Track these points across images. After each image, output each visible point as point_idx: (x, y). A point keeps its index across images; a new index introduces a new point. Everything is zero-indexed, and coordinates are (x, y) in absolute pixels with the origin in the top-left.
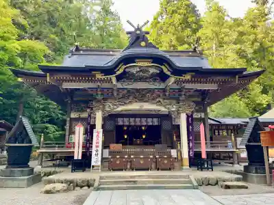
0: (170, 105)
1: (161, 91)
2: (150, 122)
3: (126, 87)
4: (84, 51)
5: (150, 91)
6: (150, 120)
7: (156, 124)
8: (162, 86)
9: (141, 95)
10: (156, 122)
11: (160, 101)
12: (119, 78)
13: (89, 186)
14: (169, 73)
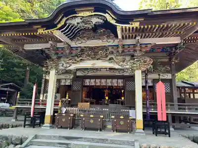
0: (124, 61)
1: (115, 47)
2: (115, 83)
3: (79, 45)
7: (121, 85)
11: (112, 59)
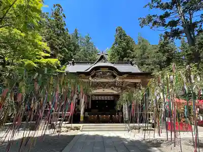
1: (113, 83)
2: (108, 98)
3: (96, 81)
4: (76, 63)
5: (107, 83)
6: (109, 97)
7: (112, 99)
8: (113, 80)
9: (104, 85)
10: (112, 98)
11: (113, 88)
12: (93, 77)
13: (77, 130)
14: (116, 75)
